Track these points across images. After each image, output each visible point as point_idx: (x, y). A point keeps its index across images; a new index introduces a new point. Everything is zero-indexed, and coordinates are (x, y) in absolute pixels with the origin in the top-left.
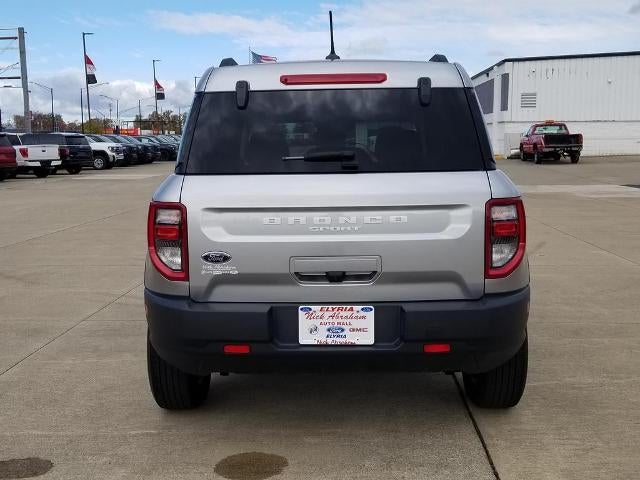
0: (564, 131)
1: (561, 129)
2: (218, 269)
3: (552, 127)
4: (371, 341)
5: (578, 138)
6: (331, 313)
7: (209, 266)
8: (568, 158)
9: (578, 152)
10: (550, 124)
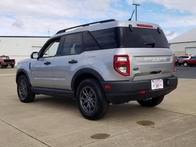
0: (8, 59)
1: (7, 58)
2: (136, 72)
3: (4, 57)
4: (163, 88)
5: (13, 61)
6: (156, 81)
7: (134, 71)
8: (11, 67)
9: (14, 65)
10: (4, 56)
